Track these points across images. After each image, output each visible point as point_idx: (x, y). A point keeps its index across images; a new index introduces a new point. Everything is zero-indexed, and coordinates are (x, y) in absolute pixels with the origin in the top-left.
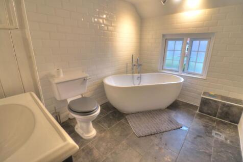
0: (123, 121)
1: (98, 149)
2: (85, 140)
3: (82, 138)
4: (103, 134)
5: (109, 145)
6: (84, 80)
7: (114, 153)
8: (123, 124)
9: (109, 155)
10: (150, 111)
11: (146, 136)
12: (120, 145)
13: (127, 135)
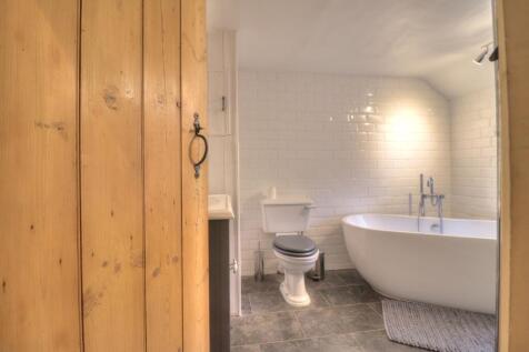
0: (372, 305)
1: (302, 323)
2: (288, 304)
3: (284, 301)
4: (320, 309)
5: (323, 325)
6: (306, 208)
7: (324, 339)
8: (370, 310)
9: (315, 338)
10: (458, 310)
11: (411, 346)
12: (343, 336)
13: (367, 328)
